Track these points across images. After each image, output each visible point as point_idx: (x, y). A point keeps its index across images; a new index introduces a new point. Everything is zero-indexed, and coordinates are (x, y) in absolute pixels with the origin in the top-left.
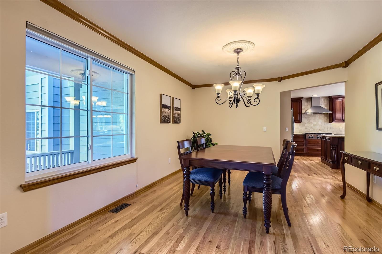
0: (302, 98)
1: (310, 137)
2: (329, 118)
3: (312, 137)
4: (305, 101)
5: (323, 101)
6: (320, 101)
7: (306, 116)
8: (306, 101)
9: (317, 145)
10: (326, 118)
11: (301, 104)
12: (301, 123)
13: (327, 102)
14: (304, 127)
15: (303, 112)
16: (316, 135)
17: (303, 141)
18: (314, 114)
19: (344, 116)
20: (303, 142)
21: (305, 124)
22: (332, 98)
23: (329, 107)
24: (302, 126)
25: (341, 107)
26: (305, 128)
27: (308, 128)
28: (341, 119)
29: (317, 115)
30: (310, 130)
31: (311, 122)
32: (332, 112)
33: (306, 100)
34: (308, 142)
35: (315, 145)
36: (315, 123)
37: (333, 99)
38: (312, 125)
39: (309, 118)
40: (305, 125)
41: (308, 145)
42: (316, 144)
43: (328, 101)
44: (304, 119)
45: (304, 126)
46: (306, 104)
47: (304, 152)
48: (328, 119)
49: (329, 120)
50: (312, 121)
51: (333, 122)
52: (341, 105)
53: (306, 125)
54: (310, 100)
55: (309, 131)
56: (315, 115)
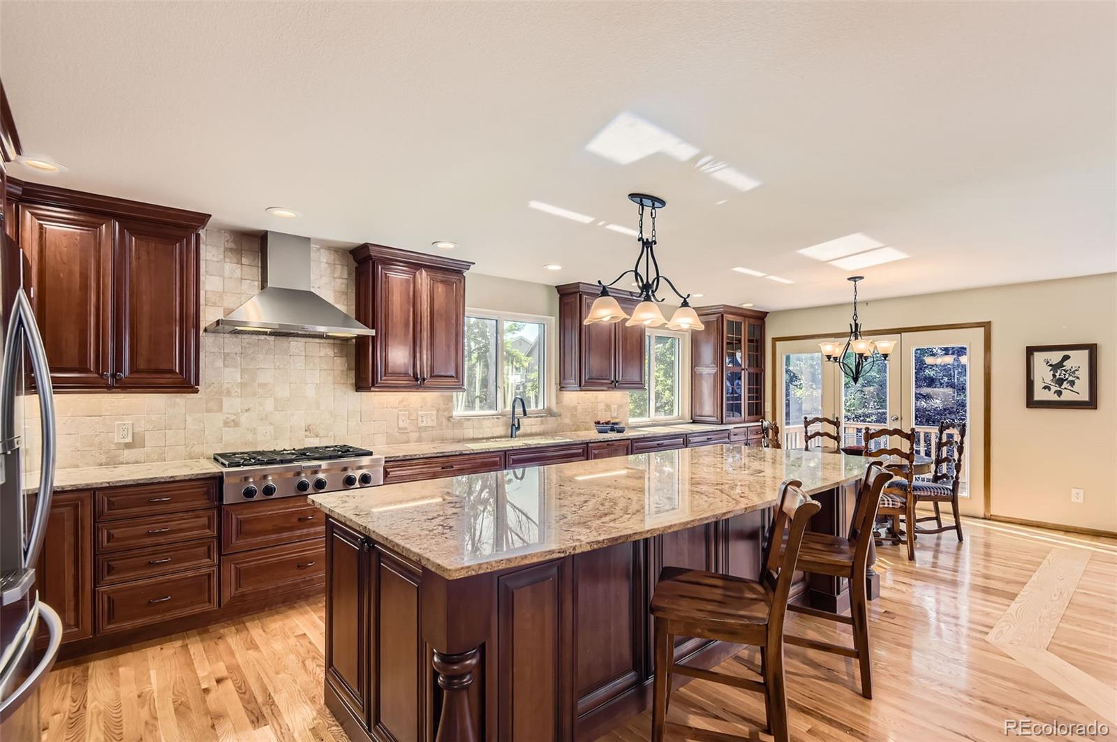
0: (202, 219)
1: (249, 493)
2: (353, 364)
3: (269, 491)
4: (226, 250)
5: (329, 271)
6: (312, 263)
7: (231, 344)
8: (231, 250)
9: (298, 533)
10: (340, 364)
11: (192, 255)
12: (197, 391)
13: (346, 276)
14: (219, 418)
15: (208, 317)
16: (290, 475)
17: (204, 520)
18: (280, 334)
19: (418, 355)
20: (208, 532)
21: (228, 393)
22: (370, 257)
23: (354, 307)
24: (208, 411)
25: (409, 310)
26: (226, 424)
27: (244, 419)
28: (406, 374)
29: (296, 345)
30: (254, 431)
31: (264, 385)
32: (372, 332)
33: (232, 245)
34: (240, 523)
35: (285, 535)
36: (283, 392)
37: (374, 263)
38: (269, 404)
39: (253, 359)
40: (226, 402)
41: (241, 542)
42: (292, 529)
43: (349, 274)
44: (220, 363)
45: (220, 409)
46: (231, 268)
47: (210, 601)
48: (349, 369)
49: (353, 374)
50: (266, 377)
51: (373, 385)
52: (409, 302)
53: (232, 404)
54: (257, 246)
55: (250, 437)
56: (283, 342)
